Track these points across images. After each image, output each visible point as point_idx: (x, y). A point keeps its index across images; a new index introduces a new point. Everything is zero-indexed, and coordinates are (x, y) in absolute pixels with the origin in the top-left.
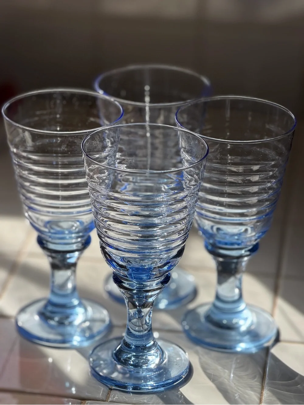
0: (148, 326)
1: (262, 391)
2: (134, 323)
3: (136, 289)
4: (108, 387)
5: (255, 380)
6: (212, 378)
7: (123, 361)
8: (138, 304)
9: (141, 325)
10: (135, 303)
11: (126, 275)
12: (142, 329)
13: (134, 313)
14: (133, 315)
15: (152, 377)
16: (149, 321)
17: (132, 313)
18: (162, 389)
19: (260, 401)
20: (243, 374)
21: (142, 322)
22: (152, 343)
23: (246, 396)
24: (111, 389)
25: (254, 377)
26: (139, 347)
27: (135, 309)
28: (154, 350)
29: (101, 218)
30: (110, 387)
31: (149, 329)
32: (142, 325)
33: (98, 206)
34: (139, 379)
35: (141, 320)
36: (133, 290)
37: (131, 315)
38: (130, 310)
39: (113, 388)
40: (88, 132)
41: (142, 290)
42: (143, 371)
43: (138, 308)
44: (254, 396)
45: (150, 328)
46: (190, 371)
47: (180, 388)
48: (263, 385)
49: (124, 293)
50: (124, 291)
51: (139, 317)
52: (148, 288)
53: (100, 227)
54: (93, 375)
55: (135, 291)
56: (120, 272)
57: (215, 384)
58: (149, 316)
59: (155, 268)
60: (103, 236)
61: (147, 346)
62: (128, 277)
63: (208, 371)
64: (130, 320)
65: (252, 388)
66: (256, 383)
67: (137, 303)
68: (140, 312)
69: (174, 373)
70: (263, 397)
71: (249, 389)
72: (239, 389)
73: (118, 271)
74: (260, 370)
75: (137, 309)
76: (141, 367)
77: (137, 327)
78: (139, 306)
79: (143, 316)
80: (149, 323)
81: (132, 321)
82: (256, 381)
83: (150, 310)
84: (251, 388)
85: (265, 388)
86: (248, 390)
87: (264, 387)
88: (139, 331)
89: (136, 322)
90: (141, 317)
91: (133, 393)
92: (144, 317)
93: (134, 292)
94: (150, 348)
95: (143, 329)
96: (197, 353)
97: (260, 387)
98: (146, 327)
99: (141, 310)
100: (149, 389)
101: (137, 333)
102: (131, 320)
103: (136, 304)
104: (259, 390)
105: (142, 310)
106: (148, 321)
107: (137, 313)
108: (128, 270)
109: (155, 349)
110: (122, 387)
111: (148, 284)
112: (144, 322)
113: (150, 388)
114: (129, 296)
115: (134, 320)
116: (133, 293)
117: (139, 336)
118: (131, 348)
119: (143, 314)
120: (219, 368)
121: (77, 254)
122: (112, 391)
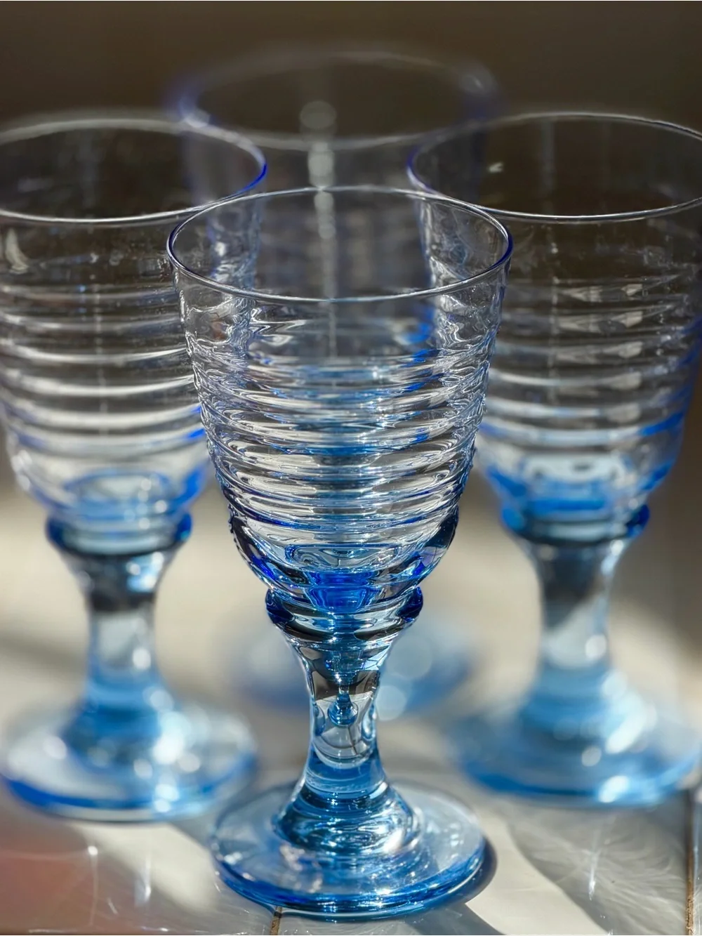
0: (367, 743)
1: (688, 895)
2: (329, 741)
3: (335, 630)
4: (269, 908)
5: (668, 868)
6: (549, 871)
7: (306, 841)
8: (340, 680)
9: (351, 744)
10: (334, 677)
11: (304, 595)
12: (353, 754)
13: (331, 710)
14: (326, 717)
15: (388, 876)
16: (371, 729)
17: (325, 711)
18: (417, 905)
19: (688, 921)
20: (632, 856)
21: (352, 735)
22: (383, 787)
23: (650, 910)
24: (279, 915)
25: (664, 863)
26: (350, 801)
27: (333, 698)
28: (388, 806)
29: (230, 444)
30: (277, 910)
31: (371, 752)
32: (354, 742)
33: (220, 411)
34: (351, 883)
35: (349, 728)
36: (328, 635)
37: (320, 716)
38: (320, 703)
39: (283, 912)
40: (180, 215)
41: (352, 635)
42: (360, 862)
43: (340, 692)
44: (669, 909)
45: (373, 747)
46: (488, 857)
47: (467, 900)
48: (690, 881)
49: (299, 647)
50: (300, 642)
51: (344, 722)
52: (367, 628)
53: (228, 467)
54: (228, 883)
55: (334, 639)
56: (287, 590)
57: (560, 885)
58: (370, 717)
59: (381, 571)
60: (237, 491)
61: (372, 796)
62: (307, 601)
63: (537, 856)
64: (318, 732)
65: (662, 890)
66: (671, 876)
67: (337, 676)
68: (345, 705)
69: (445, 862)
70: (694, 910)
71: (654, 892)
72: (626, 894)
73: (284, 588)
74: (678, 846)
75: (339, 696)
76: (357, 851)
77: (340, 751)
78: (344, 687)
79: (353, 719)
80: (370, 737)
81: (324, 734)
82: (669, 872)
83: (370, 700)
84: (658, 888)
85: (695, 887)
86: (650, 895)
87: (693, 886)
88: (344, 760)
89: (336, 737)
90: (349, 722)
91: (340, 920)
92: (356, 721)
93: (330, 641)
94: (377, 804)
95: (357, 754)
96: (500, 813)
97: (683, 885)
98: (365, 746)
99: (349, 700)
100: (378, 909)
101: (340, 766)
102: (321, 732)
103: (336, 680)
104: (681, 894)
105: (352, 701)
106: (367, 730)
107: (338, 708)
108: (306, 581)
109: (393, 805)
110: (307, 906)
111: (367, 617)
112: (358, 735)
113: (380, 904)
114: (315, 656)
115: (331, 732)
116: (329, 645)
117: (343, 771)
118: (327, 805)
119: (354, 712)
120: (567, 846)
121: (157, 559)
122: (282, 919)
